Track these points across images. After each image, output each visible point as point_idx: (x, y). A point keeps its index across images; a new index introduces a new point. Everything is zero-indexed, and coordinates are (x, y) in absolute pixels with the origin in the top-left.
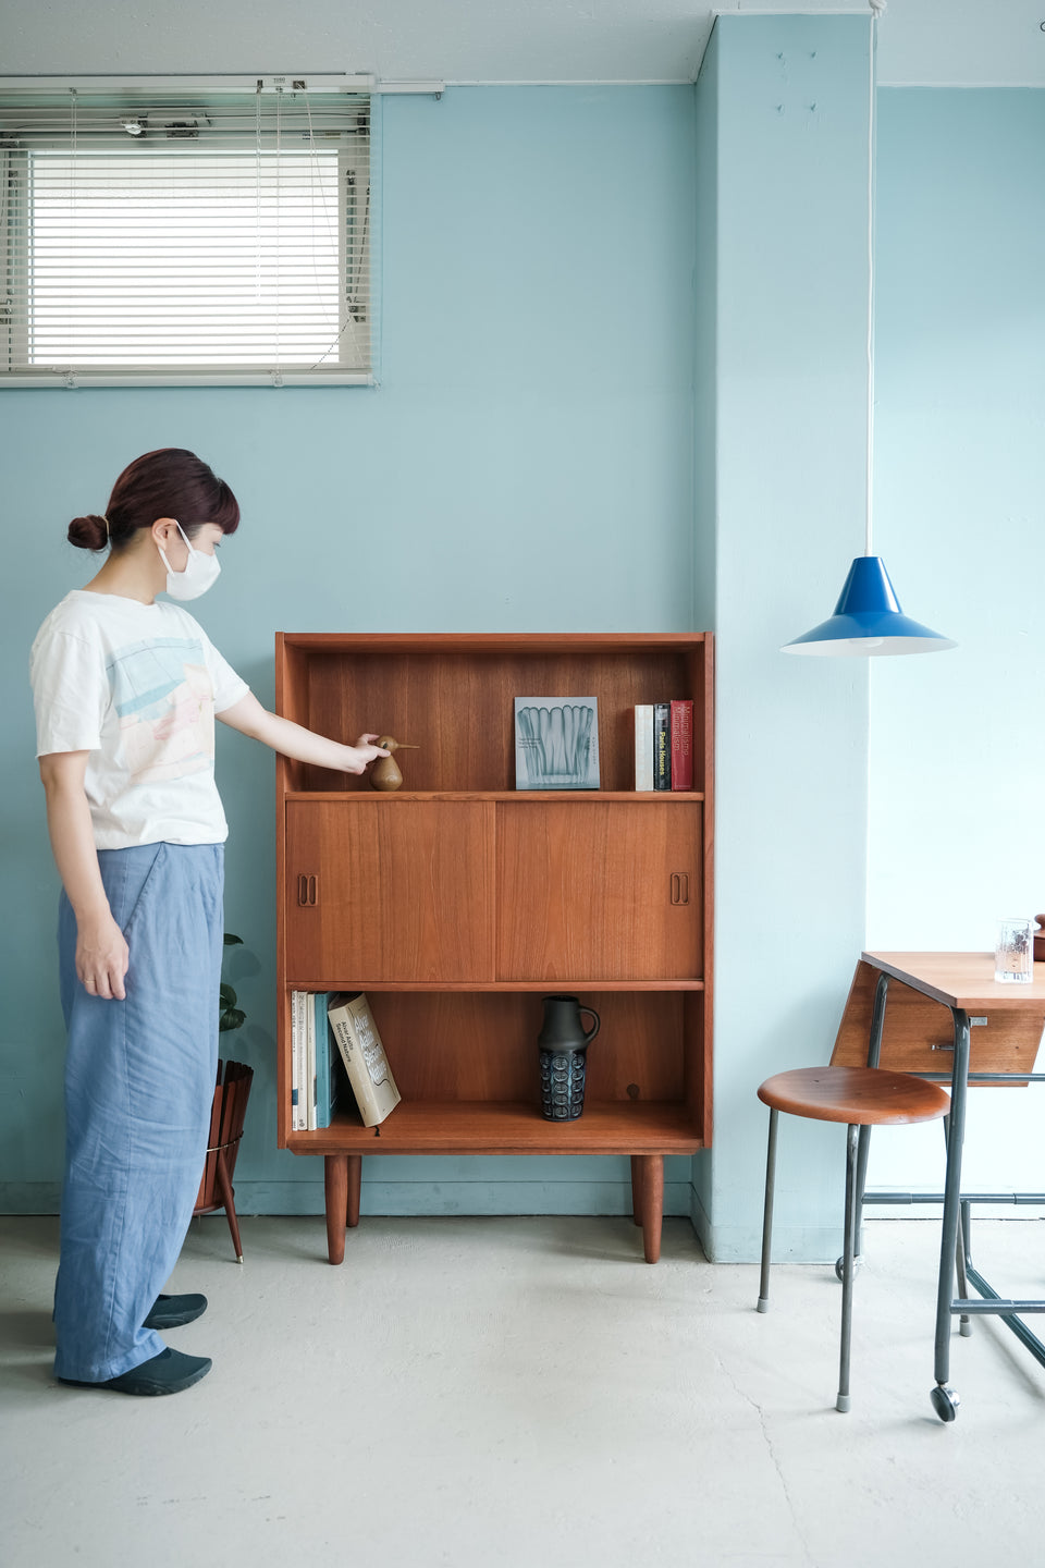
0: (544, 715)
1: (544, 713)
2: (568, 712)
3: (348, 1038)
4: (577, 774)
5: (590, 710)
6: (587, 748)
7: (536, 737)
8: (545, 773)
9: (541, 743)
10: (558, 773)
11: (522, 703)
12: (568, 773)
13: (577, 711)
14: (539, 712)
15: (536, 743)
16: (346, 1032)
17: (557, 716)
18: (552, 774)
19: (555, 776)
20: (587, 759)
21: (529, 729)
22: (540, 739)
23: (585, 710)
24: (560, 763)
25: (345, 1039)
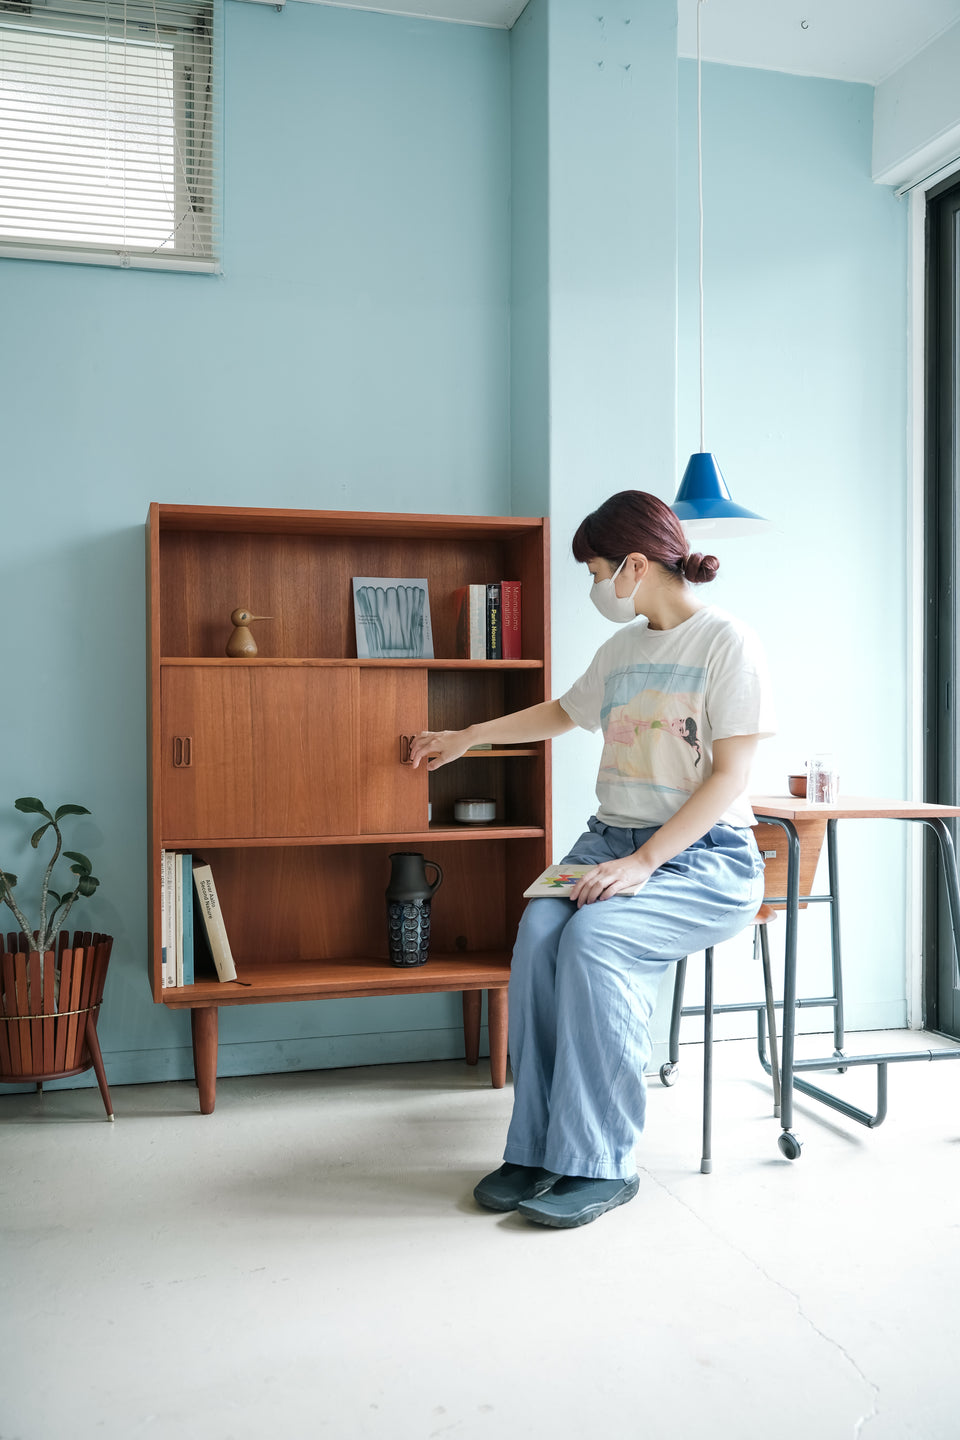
0: (380, 594)
1: (380, 593)
2: (402, 592)
3: (211, 895)
4: (413, 649)
5: (421, 590)
6: (421, 625)
7: (374, 614)
8: (384, 648)
9: (379, 620)
10: (396, 648)
11: (359, 583)
12: (405, 648)
13: (410, 592)
14: (375, 591)
15: (374, 620)
16: (209, 890)
17: (392, 595)
18: (390, 648)
19: (393, 651)
20: (421, 636)
21: (367, 607)
22: (377, 616)
23: (417, 591)
24: (397, 639)
25: (208, 896)
